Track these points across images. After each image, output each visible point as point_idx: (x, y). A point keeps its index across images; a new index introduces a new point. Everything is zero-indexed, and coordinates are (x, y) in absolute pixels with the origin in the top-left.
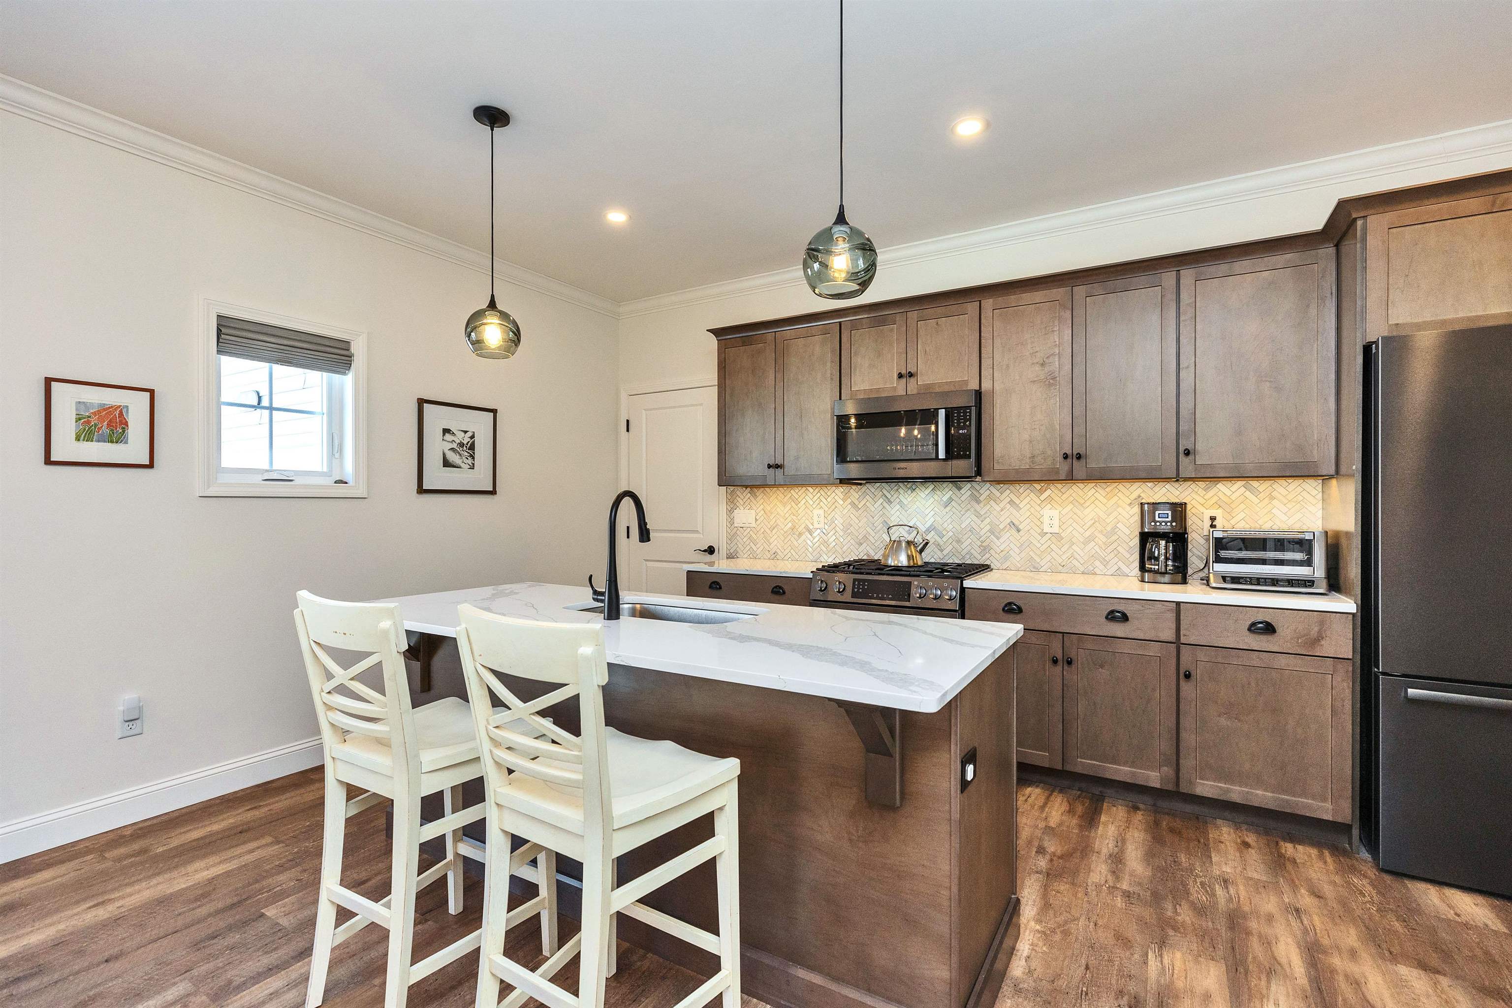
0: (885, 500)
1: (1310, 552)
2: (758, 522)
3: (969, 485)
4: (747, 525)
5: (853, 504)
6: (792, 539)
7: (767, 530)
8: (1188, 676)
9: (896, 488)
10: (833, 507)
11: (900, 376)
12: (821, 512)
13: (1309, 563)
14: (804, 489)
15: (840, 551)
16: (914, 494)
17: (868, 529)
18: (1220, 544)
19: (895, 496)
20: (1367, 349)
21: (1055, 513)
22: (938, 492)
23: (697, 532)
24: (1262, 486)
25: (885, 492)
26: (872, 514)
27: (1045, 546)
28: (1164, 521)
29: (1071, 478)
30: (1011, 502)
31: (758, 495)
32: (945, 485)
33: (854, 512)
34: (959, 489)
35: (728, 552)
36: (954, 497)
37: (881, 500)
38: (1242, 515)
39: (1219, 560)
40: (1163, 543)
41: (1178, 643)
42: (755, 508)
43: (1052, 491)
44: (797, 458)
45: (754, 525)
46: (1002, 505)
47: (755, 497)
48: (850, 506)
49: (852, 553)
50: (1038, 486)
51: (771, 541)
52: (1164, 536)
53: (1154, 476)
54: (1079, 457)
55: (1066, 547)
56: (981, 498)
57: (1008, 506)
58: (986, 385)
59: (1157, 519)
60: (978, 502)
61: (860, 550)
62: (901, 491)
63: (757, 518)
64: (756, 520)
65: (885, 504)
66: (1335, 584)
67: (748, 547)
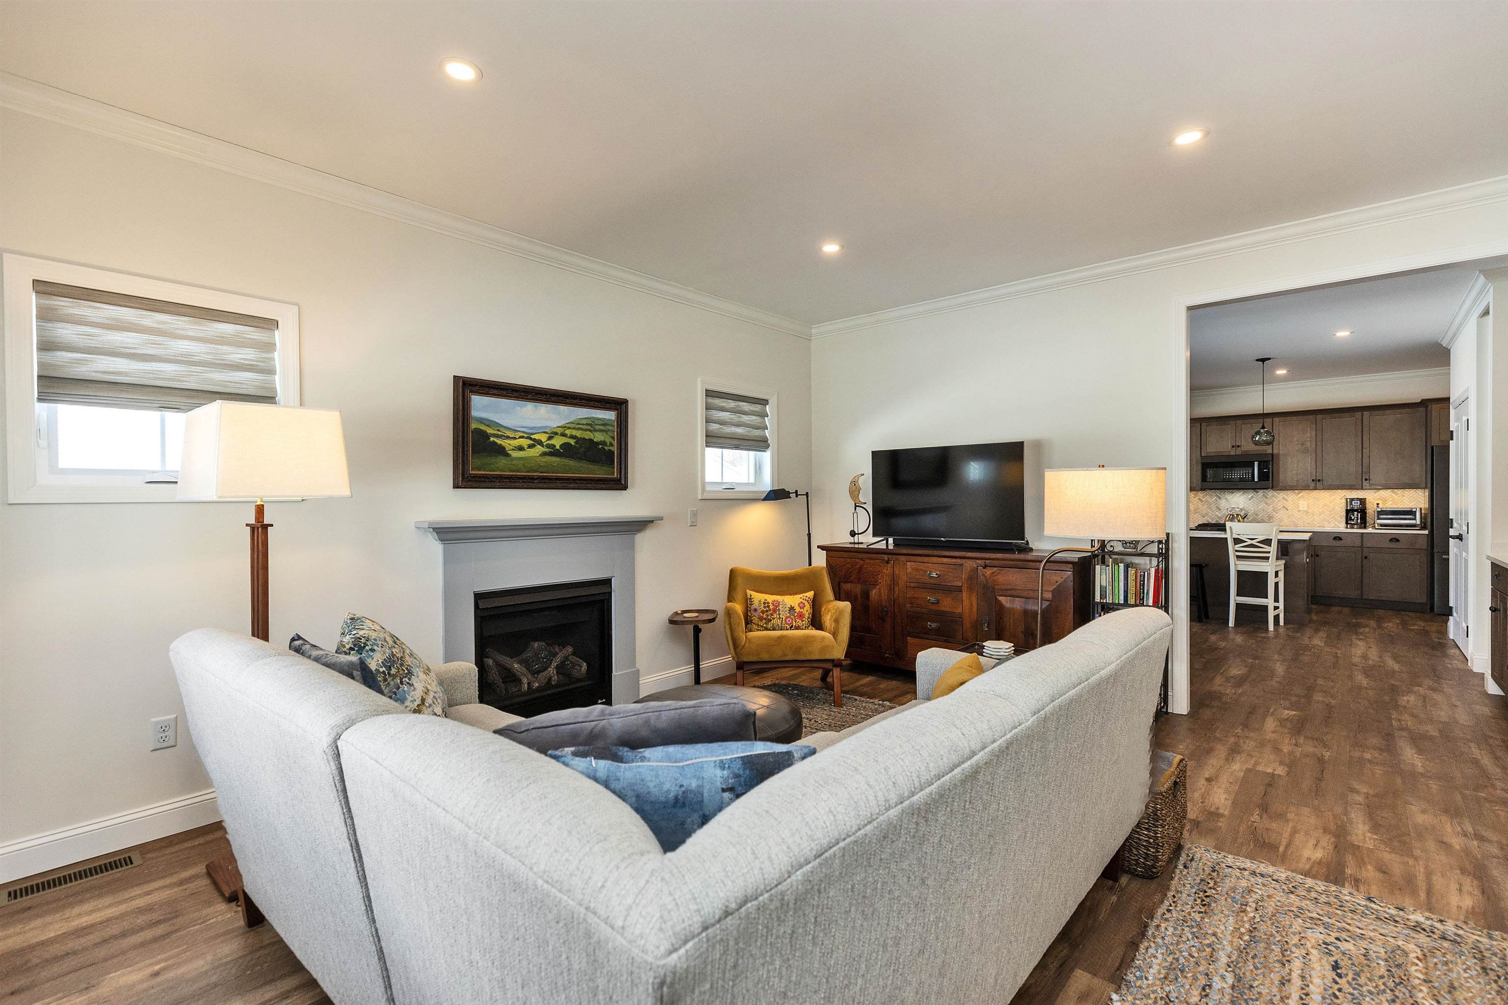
1: (1415, 516)
5: (1200, 499)
8: (1366, 558)
11: (1233, 447)
13: (1415, 519)
18: (1381, 513)
20: (1432, 447)
21: (1305, 503)
22: (1246, 494)
24: (1400, 492)
25: (1219, 494)
26: (1210, 504)
27: (1300, 516)
28: (1356, 505)
29: (1315, 489)
30: (1283, 498)
36: (1254, 496)
38: (1391, 502)
39: (1379, 519)
40: (1356, 513)
41: (1362, 547)
43: (1304, 493)
46: (1279, 499)
50: (1297, 491)
52: (1356, 510)
53: (1351, 487)
54: (1319, 481)
55: (1311, 516)
58: (1275, 452)
59: (1353, 504)
60: (1267, 498)
62: (1227, 493)
66: (1423, 528)
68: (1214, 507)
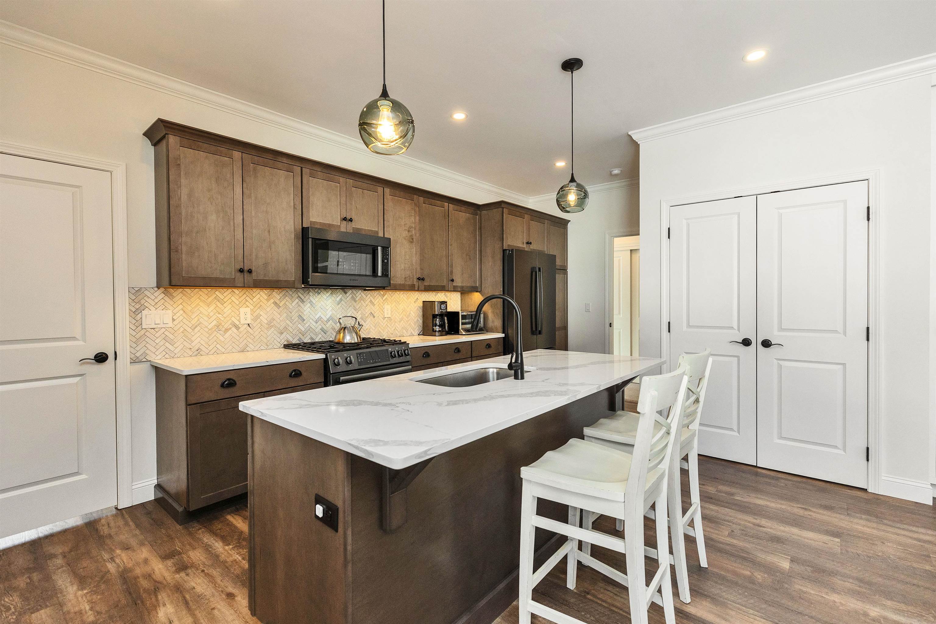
0: (300, 300)
2: (175, 323)
3: (351, 291)
4: (162, 325)
5: (275, 303)
6: (218, 335)
7: (189, 330)
9: (308, 292)
10: (259, 305)
11: (345, 219)
12: (248, 310)
14: (230, 290)
15: (265, 340)
16: (320, 296)
17: (288, 322)
19: (307, 297)
21: (389, 307)
22: (334, 295)
23: (74, 338)
25: (300, 295)
26: (290, 310)
27: (385, 324)
28: (435, 309)
30: (371, 301)
31: (174, 294)
32: (338, 291)
33: (276, 309)
34: (346, 293)
35: (133, 356)
36: (343, 298)
37: (297, 300)
39: (462, 324)
42: (171, 308)
43: (388, 295)
44: (266, 265)
45: (171, 324)
46: (367, 303)
47: (171, 297)
48: (273, 305)
49: (275, 341)
51: (193, 339)
54: (423, 279)
55: (393, 324)
56: (357, 299)
57: (369, 304)
59: (442, 308)
60: (355, 301)
61: (281, 338)
62: (311, 294)
63: (175, 317)
64: (174, 320)
65: (300, 303)
67: (163, 348)
68: (295, 318)
